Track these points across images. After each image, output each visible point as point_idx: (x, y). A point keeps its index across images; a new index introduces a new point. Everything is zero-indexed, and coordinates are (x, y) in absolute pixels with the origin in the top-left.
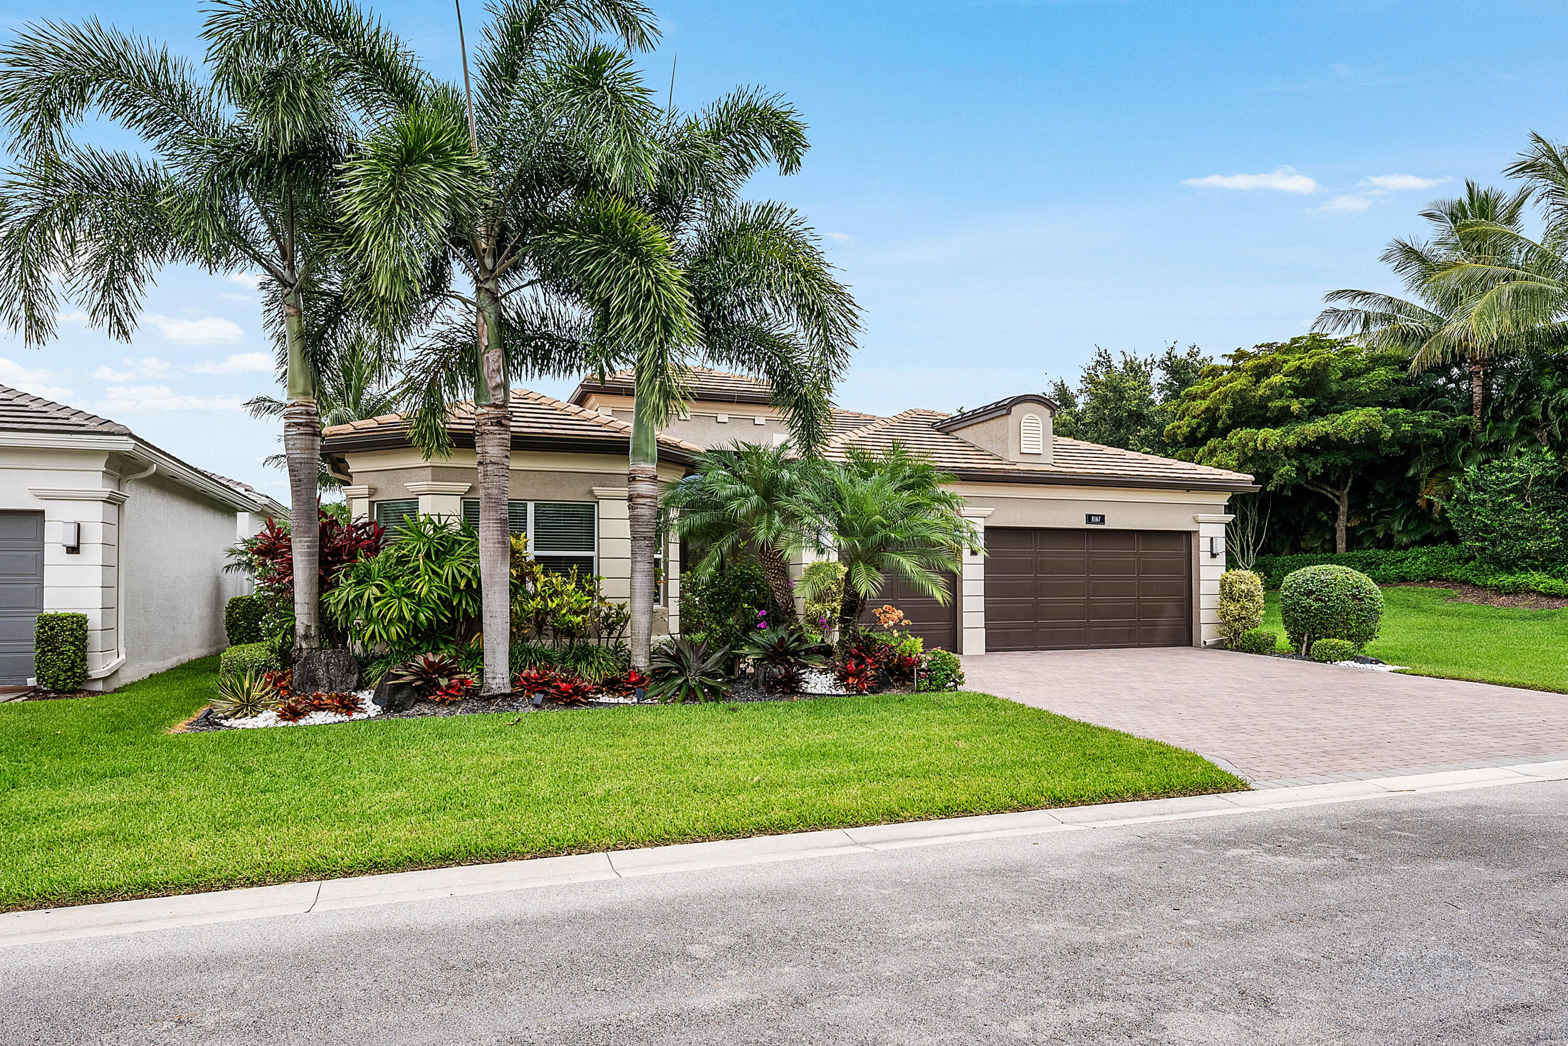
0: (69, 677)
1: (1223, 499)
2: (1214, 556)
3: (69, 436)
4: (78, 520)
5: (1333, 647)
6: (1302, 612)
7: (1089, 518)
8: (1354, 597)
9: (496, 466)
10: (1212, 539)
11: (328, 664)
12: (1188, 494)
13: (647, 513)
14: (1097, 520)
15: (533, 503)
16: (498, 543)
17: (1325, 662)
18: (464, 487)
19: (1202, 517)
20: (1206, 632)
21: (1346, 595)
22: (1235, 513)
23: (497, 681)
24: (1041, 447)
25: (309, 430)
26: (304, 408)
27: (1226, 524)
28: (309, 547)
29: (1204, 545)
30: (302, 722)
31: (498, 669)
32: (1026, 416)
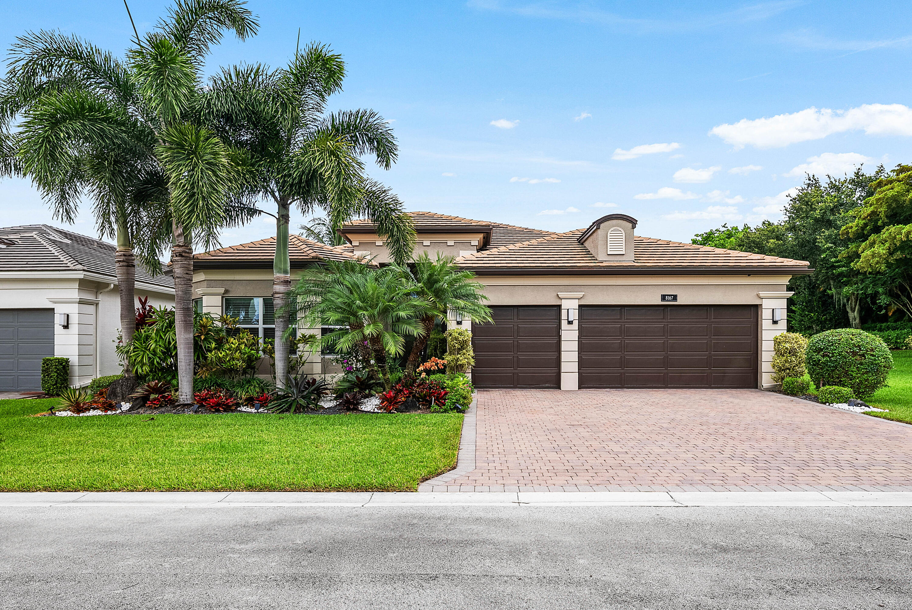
0: (55, 388)
1: (785, 280)
2: (775, 322)
3: (58, 272)
4: (67, 312)
5: (830, 393)
6: (814, 365)
7: (663, 297)
8: (854, 354)
9: (180, 279)
10: (773, 310)
11: (122, 385)
12: (749, 278)
13: (280, 302)
14: (670, 298)
15: (262, 298)
16: (182, 321)
17: (825, 403)
18: (222, 290)
19: (762, 294)
20: (766, 380)
21: (847, 352)
22: (794, 291)
23: (183, 397)
24: (624, 250)
25: (124, 264)
26: (122, 253)
27: (787, 299)
28: (127, 325)
29: (766, 314)
30: (81, 415)
31: (184, 390)
32: (612, 229)
